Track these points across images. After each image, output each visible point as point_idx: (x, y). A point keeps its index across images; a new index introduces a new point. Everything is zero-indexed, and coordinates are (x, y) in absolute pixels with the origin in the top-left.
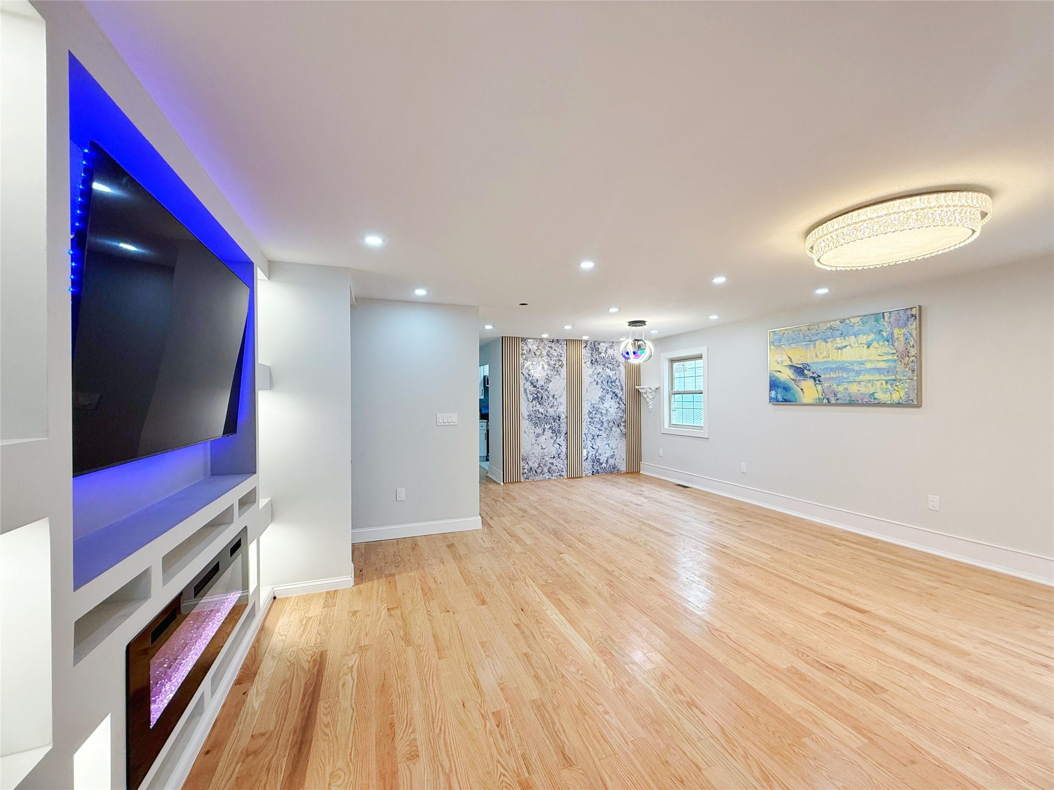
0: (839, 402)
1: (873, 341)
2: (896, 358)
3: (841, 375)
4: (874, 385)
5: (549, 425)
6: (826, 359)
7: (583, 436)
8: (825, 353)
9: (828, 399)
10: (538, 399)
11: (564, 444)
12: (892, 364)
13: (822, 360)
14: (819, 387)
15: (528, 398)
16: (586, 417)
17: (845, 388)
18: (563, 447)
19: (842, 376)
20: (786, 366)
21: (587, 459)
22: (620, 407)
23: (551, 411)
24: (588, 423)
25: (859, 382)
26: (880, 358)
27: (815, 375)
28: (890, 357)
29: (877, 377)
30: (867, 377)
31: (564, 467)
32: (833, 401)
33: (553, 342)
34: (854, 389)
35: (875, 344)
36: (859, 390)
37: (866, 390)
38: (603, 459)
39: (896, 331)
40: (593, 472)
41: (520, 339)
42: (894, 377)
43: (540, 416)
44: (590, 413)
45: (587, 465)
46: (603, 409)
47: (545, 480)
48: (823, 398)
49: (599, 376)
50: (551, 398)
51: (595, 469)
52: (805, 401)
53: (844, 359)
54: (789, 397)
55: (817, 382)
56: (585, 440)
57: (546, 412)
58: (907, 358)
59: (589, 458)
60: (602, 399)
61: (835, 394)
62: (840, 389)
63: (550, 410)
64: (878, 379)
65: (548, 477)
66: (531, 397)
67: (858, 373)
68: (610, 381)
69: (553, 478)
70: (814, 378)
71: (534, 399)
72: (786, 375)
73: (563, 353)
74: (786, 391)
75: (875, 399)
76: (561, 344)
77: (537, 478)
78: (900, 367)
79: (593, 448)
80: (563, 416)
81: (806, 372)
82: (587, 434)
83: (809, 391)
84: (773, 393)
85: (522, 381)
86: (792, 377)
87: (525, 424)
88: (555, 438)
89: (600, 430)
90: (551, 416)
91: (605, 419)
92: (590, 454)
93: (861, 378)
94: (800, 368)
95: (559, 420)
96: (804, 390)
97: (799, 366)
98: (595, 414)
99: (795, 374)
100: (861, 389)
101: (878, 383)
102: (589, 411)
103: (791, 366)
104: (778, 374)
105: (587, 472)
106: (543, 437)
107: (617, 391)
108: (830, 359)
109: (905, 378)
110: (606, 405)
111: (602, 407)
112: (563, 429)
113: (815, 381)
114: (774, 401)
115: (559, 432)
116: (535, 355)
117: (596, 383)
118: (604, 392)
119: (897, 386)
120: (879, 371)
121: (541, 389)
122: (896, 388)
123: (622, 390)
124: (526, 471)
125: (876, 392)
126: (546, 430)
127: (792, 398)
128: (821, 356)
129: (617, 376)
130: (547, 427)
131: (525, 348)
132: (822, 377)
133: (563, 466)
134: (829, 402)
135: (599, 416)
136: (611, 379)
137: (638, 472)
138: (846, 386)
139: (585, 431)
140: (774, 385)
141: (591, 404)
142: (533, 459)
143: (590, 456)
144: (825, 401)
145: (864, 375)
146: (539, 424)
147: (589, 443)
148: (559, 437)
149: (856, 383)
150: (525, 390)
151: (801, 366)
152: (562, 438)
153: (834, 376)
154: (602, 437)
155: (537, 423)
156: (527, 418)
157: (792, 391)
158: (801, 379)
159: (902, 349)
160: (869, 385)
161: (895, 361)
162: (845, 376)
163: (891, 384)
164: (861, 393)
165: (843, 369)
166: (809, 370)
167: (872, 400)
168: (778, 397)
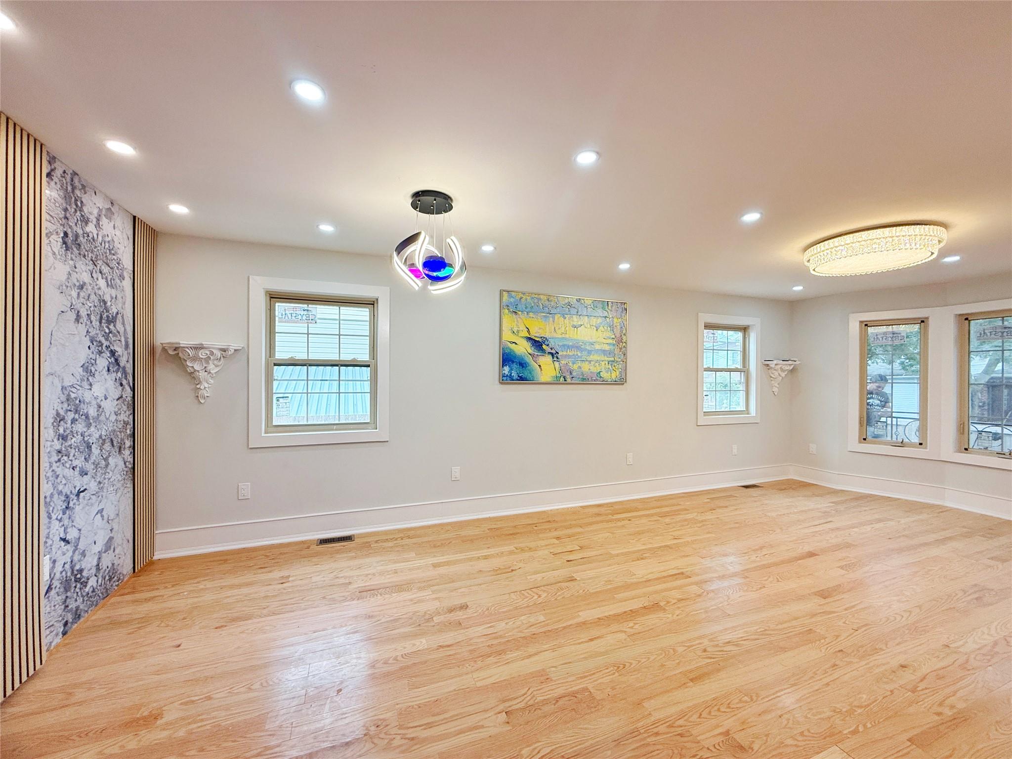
0: (574, 380)
1: (600, 324)
2: (614, 342)
3: (576, 353)
4: (600, 365)
8: (563, 329)
9: (564, 378)
16: (49, 437)
17: (579, 366)
19: (577, 355)
20: (522, 337)
21: (51, 585)
22: (124, 396)
24: (56, 457)
25: (590, 362)
26: (605, 341)
27: (553, 351)
28: (611, 341)
29: (603, 358)
30: (594, 357)
34: (586, 368)
36: (590, 369)
37: (595, 370)
38: (89, 564)
39: (615, 320)
40: (67, 622)
42: (613, 359)
46: (89, 404)
48: (560, 375)
49: (81, 294)
51: (71, 610)
52: (543, 379)
53: (579, 338)
54: (525, 374)
55: (555, 359)
56: (49, 523)
58: (621, 344)
60: (89, 371)
62: (575, 367)
64: (603, 359)
67: (590, 352)
68: (104, 315)
70: (552, 354)
72: (523, 348)
74: (523, 367)
75: (601, 377)
78: (617, 351)
79: (67, 542)
81: (544, 347)
82: (54, 496)
83: (546, 368)
84: (506, 368)
86: (530, 351)
89: (82, 473)
91: (94, 434)
92: (59, 567)
93: (592, 357)
94: (538, 341)
96: (542, 367)
97: (537, 339)
98: (72, 421)
99: (533, 348)
101: (603, 363)
104: (513, 346)
107: (118, 349)
109: (619, 360)
110: (97, 389)
113: (553, 358)
114: (505, 379)
118: (91, 348)
119: (614, 366)
120: (604, 352)
125: (601, 371)
127: (528, 376)
128: (559, 332)
132: (560, 353)
134: (565, 381)
137: (151, 560)
138: (579, 365)
140: (507, 358)
144: (562, 379)
147: (57, 530)
149: (587, 363)
151: (540, 340)
153: (570, 354)
154: (87, 496)
157: (529, 368)
158: (539, 354)
159: (618, 335)
160: (597, 364)
161: (614, 345)
162: (579, 354)
163: (611, 365)
164: (591, 372)
165: (578, 348)
166: (548, 345)
167: (599, 378)
168: (512, 375)
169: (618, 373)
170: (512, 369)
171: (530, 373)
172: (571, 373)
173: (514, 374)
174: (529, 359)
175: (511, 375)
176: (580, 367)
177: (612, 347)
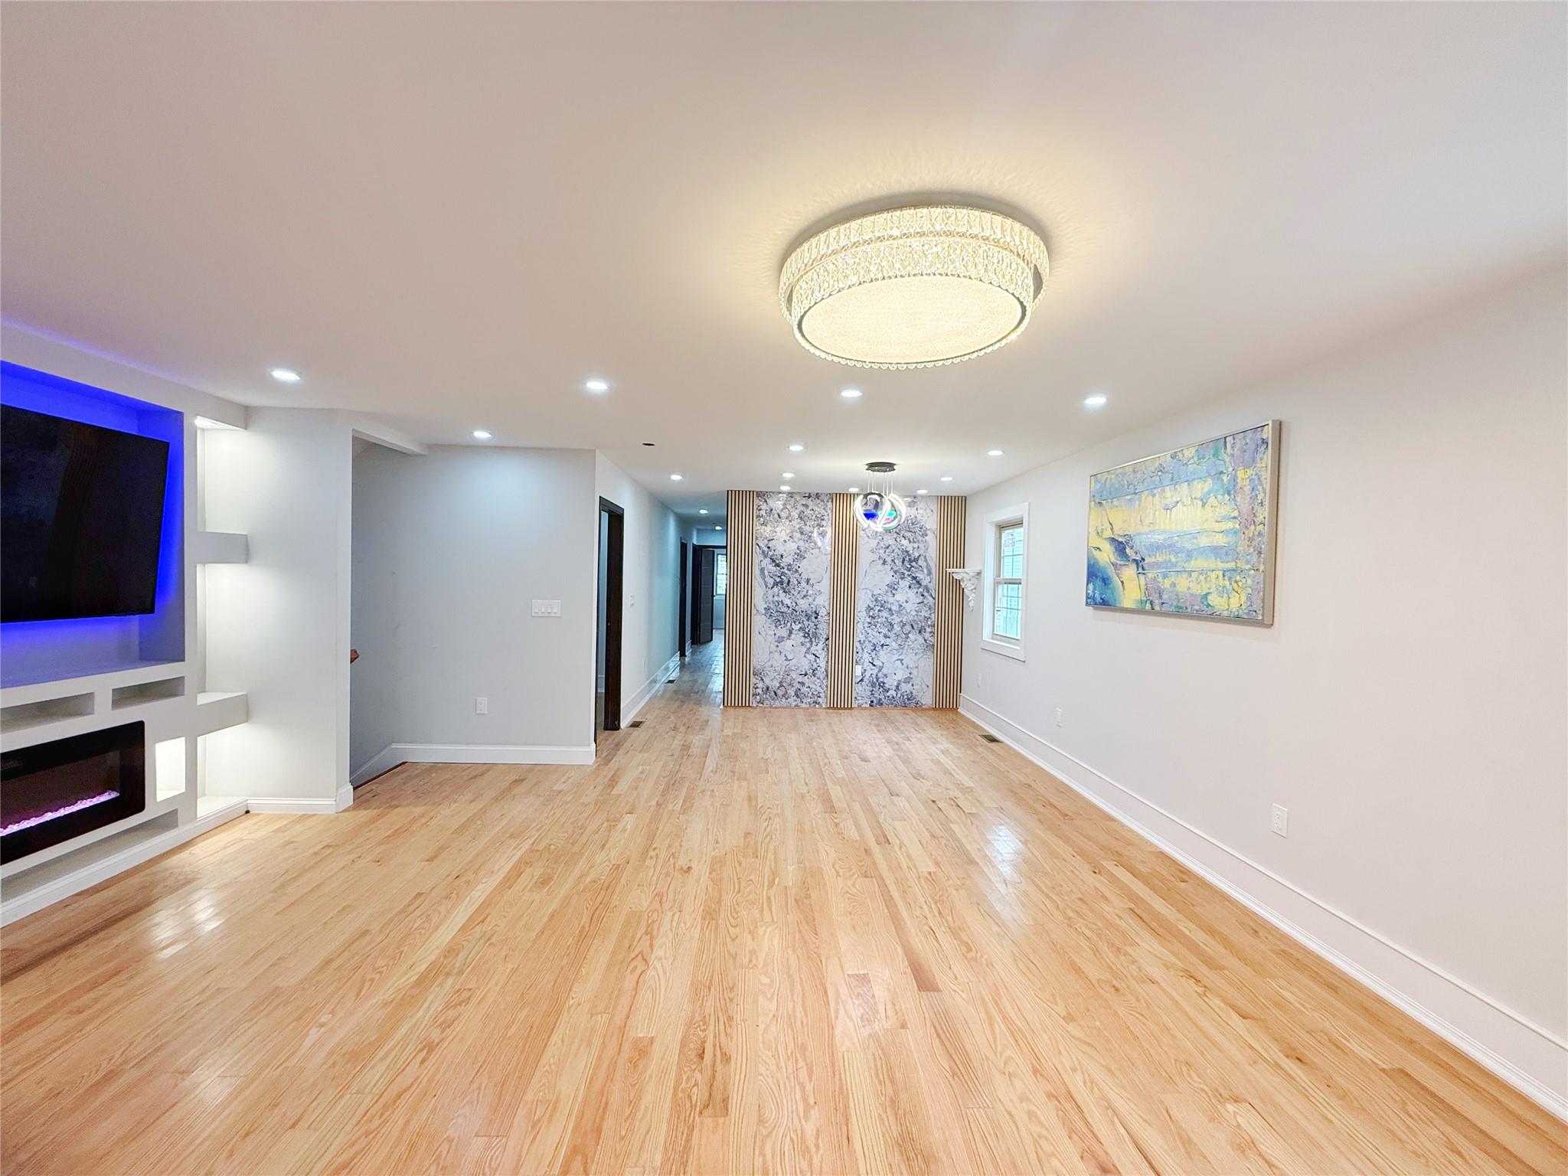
0: (1165, 608)
1: (1209, 493)
2: (1237, 526)
3: (1168, 558)
4: (1209, 579)
5: (800, 625)
6: (1151, 528)
7: (857, 644)
8: (1152, 515)
9: (1151, 603)
10: (782, 583)
11: (822, 655)
12: (1231, 539)
13: (1148, 530)
14: (1142, 579)
15: (766, 583)
16: (862, 615)
18: (821, 659)
19: (1170, 561)
20: (1105, 539)
21: (862, 680)
22: (925, 602)
23: (803, 604)
24: (866, 625)
25: (1190, 573)
26: (1217, 527)
27: (1138, 558)
28: (1230, 525)
30: (1198, 563)
31: (822, 691)
32: (1157, 608)
33: (809, 497)
34: (1184, 585)
35: (1212, 500)
36: (1189, 588)
37: (1198, 589)
38: (891, 683)
39: (1240, 474)
40: (872, 702)
41: (755, 493)
42: (1232, 565)
43: (785, 609)
44: (869, 609)
45: (861, 692)
46: (893, 603)
47: (789, 707)
48: (1145, 599)
49: (887, 551)
50: (803, 584)
51: (876, 697)
52: (1128, 603)
53: (1173, 528)
54: (1108, 596)
55: (1140, 570)
56: (861, 651)
57: (794, 604)
58: (1253, 527)
59: (865, 680)
60: (893, 588)
61: (1160, 593)
62: (1167, 583)
63: (801, 602)
64: (1213, 566)
65: (794, 704)
66: (771, 582)
67: (1189, 555)
68: (907, 558)
69: (803, 705)
70: (1137, 562)
71: (776, 584)
72: (1107, 556)
73: (826, 514)
74: (1105, 584)
75: (1209, 605)
76: (823, 501)
77: (777, 703)
78: (1242, 545)
79: (874, 665)
80: (823, 612)
81: (1128, 550)
82: (864, 641)
83: (1130, 588)
84: (1091, 586)
85: (757, 557)
86: (1113, 560)
87: (760, 621)
88: (808, 645)
89: (886, 637)
90: (802, 612)
91: (896, 619)
92: (868, 674)
93: (1193, 564)
94: (1121, 543)
95: (816, 618)
96: (1125, 585)
97: (1120, 540)
98: (879, 611)
99: (1116, 554)
100: (1191, 585)
101: (1213, 575)
102: (869, 606)
103: (1113, 540)
104: (1096, 553)
105: (861, 702)
106: (789, 643)
107: (920, 576)
108: (1157, 528)
109: (1248, 567)
110: (900, 597)
111: (891, 600)
112: (824, 630)
113: (1138, 568)
114: (1091, 601)
115: (815, 635)
116: (780, 517)
117: (882, 561)
118: (896, 576)
119: (1236, 582)
120: (1215, 550)
121: (788, 569)
122: (1235, 585)
123: (930, 573)
124: (759, 691)
125: (1208, 593)
126: (794, 631)
127: (1111, 601)
128: (1146, 522)
129: (921, 552)
130: (796, 627)
131: (764, 507)
132: (1146, 560)
133: (819, 689)
134: (1153, 609)
135: (885, 614)
136: (909, 555)
137: (954, 709)
138: (1173, 580)
139: (859, 636)
140: (1094, 573)
141: (873, 595)
142: (772, 675)
143: (867, 677)
144: (1148, 607)
145: (1196, 559)
146: (782, 623)
147: (867, 658)
148: (814, 643)
149: (1185, 575)
150: (762, 570)
151: (1123, 540)
152: (821, 646)
153: (1160, 560)
154: (890, 649)
155: (779, 620)
156: (764, 612)
157: (1111, 586)
158: (1122, 563)
159: (1245, 507)
160: (1202, 578)
161: (1237, 533)
162: (1173, 560)
163: (1230, 579)
164: (1192, 595)
165: (1172, 547)
166: (1132, 548)
167: (1205, 608)
170: (1095, 588)
171: (1112, 594)
172: (1160, 595)
173: (1097, 595)
174: (1111, 571)
175: (1094, 596)
176: (1174, 585)
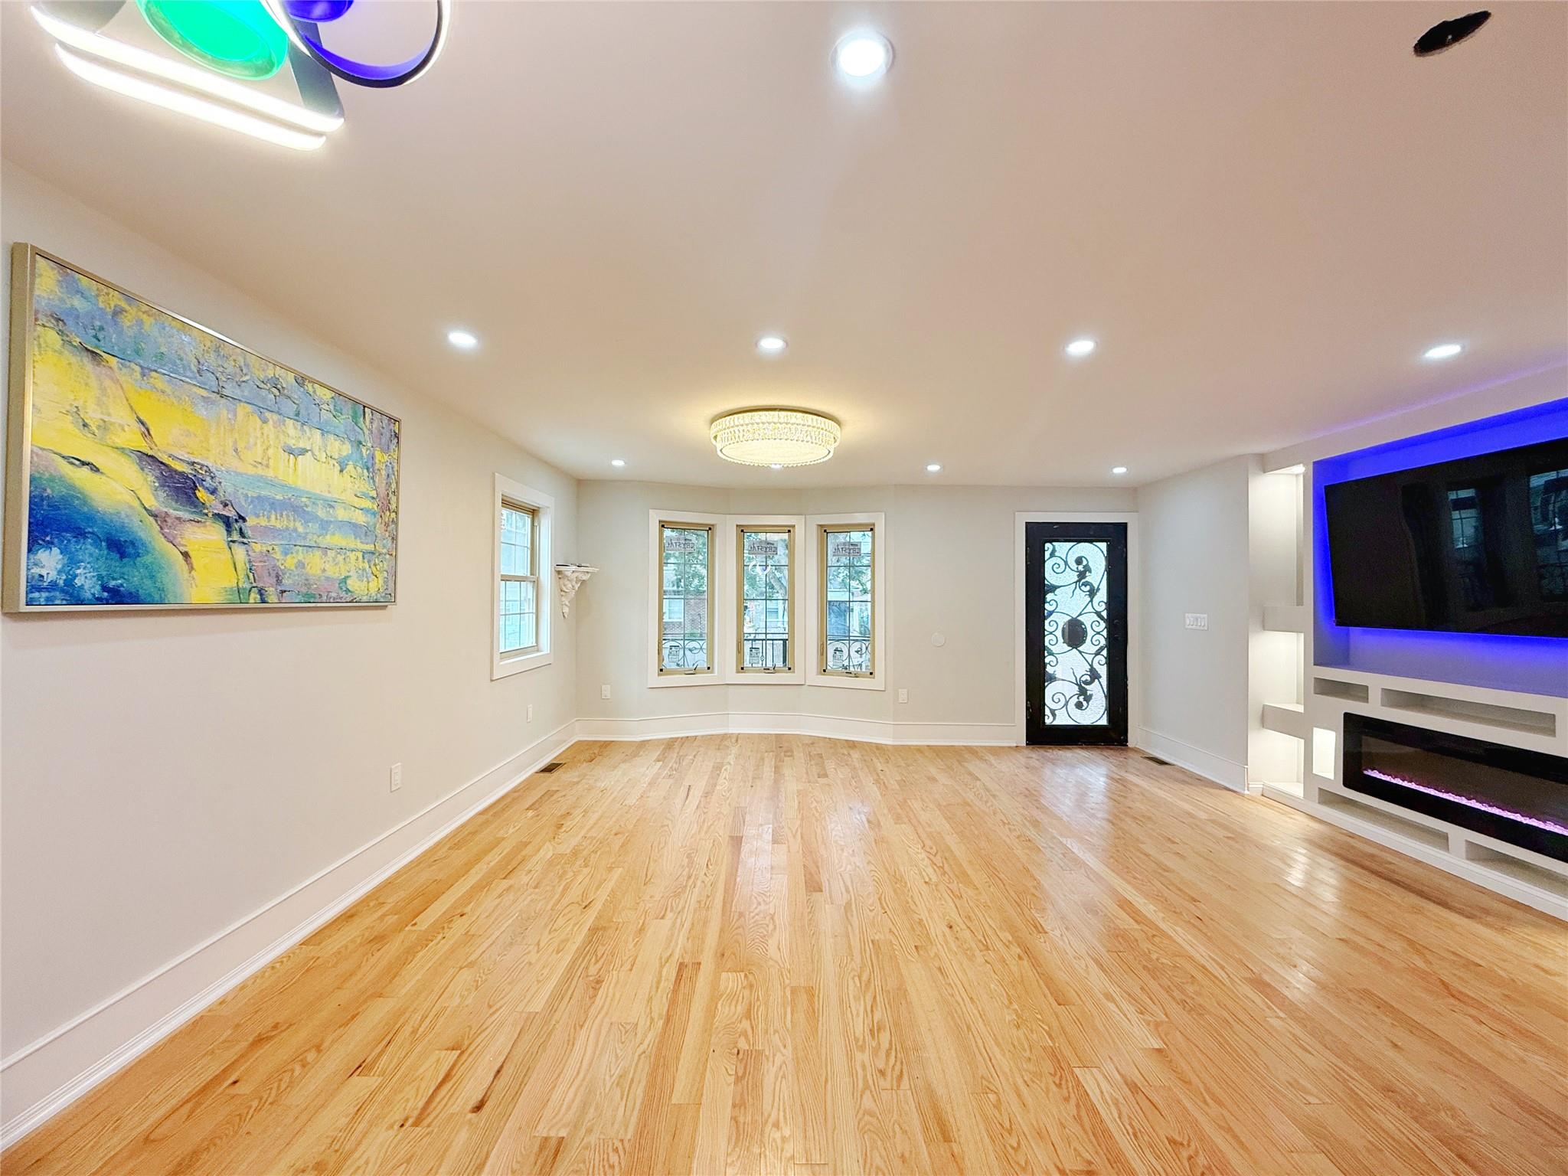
0: (288, 598)
1: (348, 458)
2: (376, 508)
3: (291, 525)
4: (348, 560)
6: (260, 471)
8: (259, 449)
9: (261, 592)
13: (251, 471)
14: (240, 552)
17: (299, 561)
19: (295, 530)
20: (120, 450)
25: (325, 551)
27: (230, 513)
28: (367, 504)
29: (351, 542)
30: (335, 539)
34: (317, 566)
35: (350, 467)
36: (324, 571)
39: (378, 455)
42: (371, 547)
48: (248, 586)
54: (131, 578)
55: (236, 536)
58: (388, 513)
61: (277, 576)
62: (290, 562)
64: (353, 546)
67: (325, 526)
70: (227, 522)
72: (123, 489)
75: (348, 591)
81: (201, 494)
84: (50, 560)
86: (151, 502)
94: (182, 475)
96: (194, 560)
97: (178, 467)
99: (162, 494)
101: (353, 556)
104: (81, 477)
108: (270, 473)
109: (385, 551)
113: (228, 533)
114: (54, 597)
119: (375, 565)
120: (354, 527)
122: (374, 569)
125: (348, 577)
127: (146, 588)
128: (247, 457)
134: (263, 601)
138: (300, 557)
140: (58, 521)
144: (254, 596)
145: (333, 534)
149: (318, 553)
153: (278, 526)
157: (147, 559)
158: (186, 515)
159: (382, 492)
160: (340, 558)
161: (374, 514)
162: (301, 530)
163: (369, 561)
164: (327, 579)
165: (298, 511)
166: (213, 492)
167: (343, 594)
168: (78, 582)
169: (381, 581)
170: (73, 561)
171: (152, 577)
172: (279, 581)
173: (86, 580)
174: (149, 532)
175: (69, 583)
176: (301, 565)
177: (371, 520)
